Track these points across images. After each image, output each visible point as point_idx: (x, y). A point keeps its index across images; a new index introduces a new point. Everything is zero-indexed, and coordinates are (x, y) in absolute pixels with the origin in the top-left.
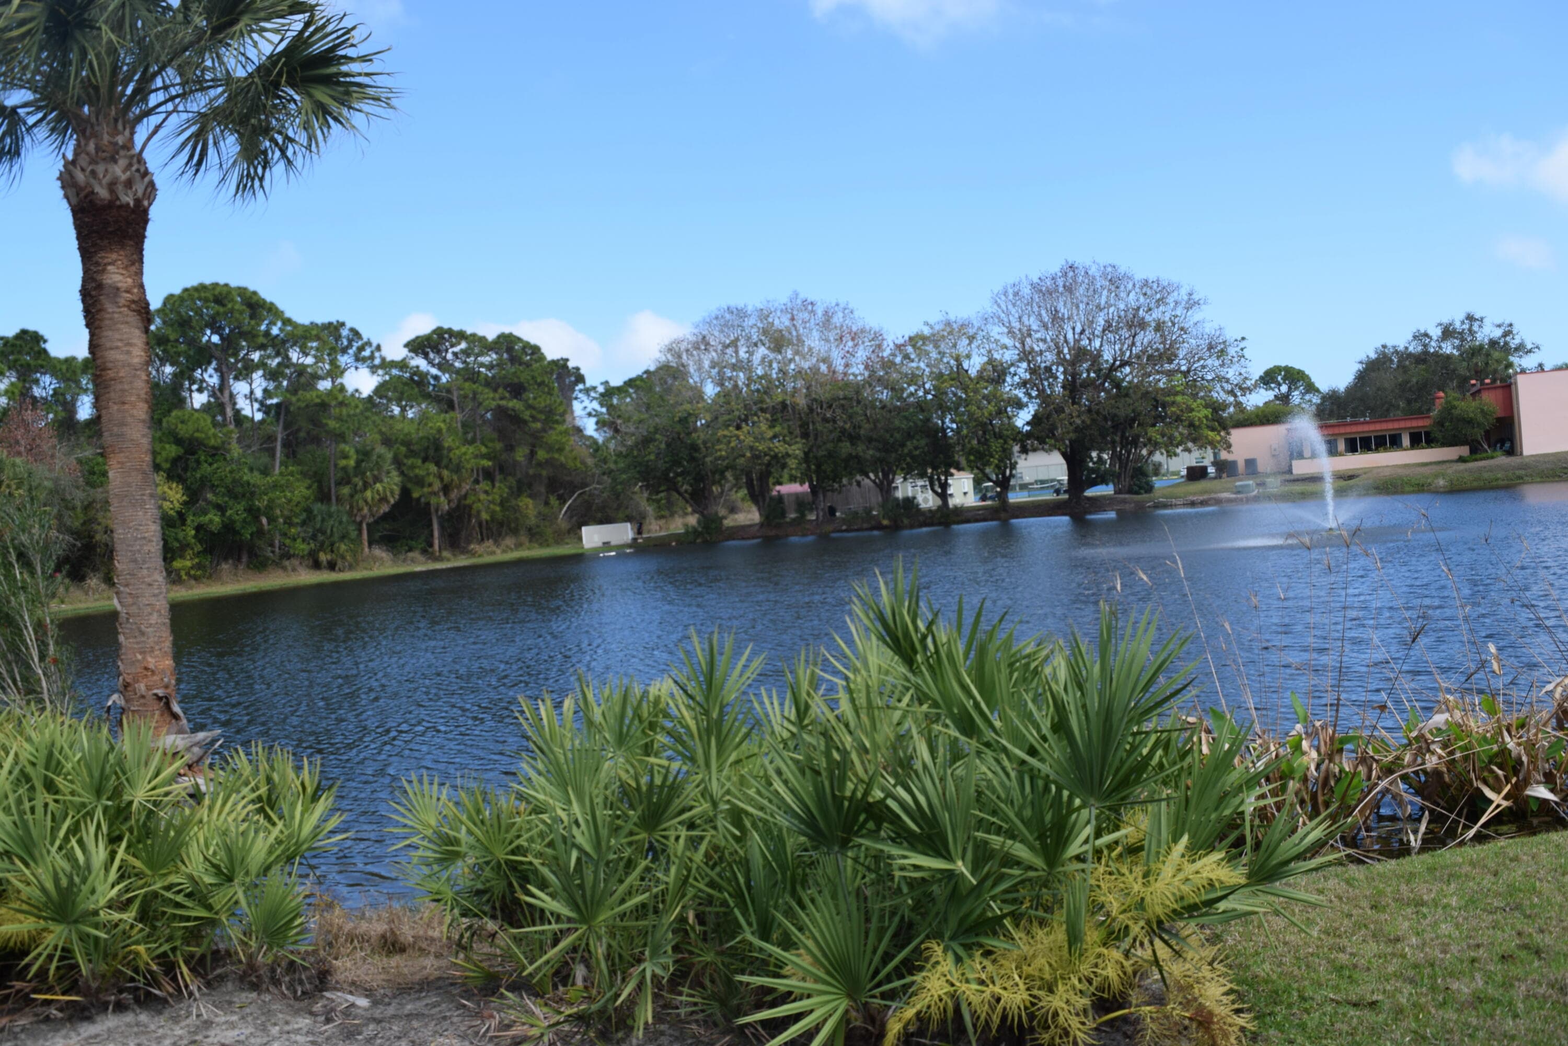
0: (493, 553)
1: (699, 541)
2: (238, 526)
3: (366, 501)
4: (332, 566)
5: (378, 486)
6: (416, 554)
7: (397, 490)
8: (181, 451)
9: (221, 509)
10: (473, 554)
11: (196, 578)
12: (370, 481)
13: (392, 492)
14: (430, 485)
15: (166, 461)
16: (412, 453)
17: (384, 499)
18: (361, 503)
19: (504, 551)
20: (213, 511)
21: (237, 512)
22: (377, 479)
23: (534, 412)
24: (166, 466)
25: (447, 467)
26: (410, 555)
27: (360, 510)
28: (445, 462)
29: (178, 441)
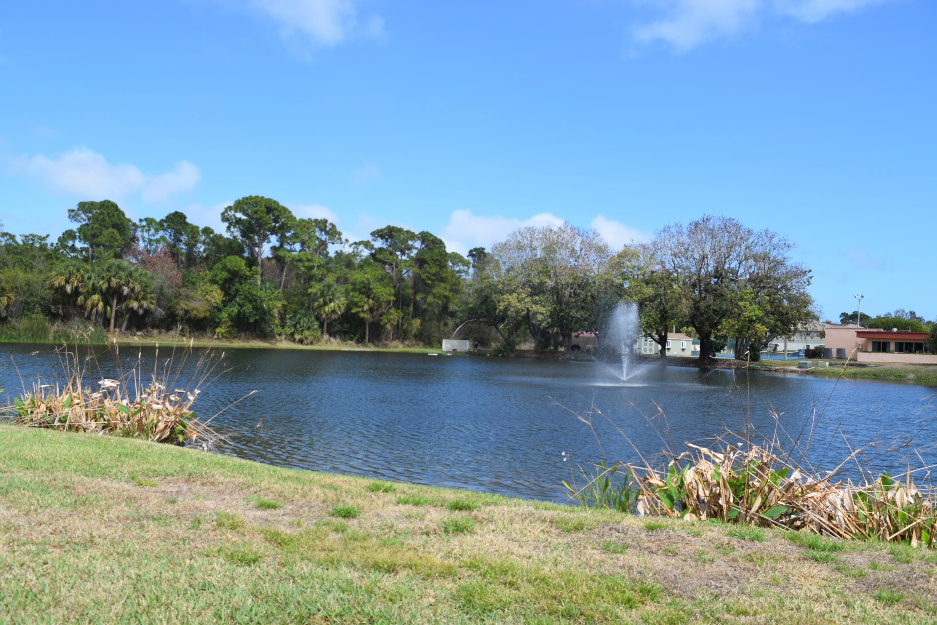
0: (397, 347)
1: (500, 355)
2: (247, 315)
3: (325, 312)
4: (301, 342)
5: (332, 304)
6: (353, 343)
7: (343, 308)
8: (229, 276)
9: (241, 306)
10: (386, 346)
11: (226, 338)
12: (328, 301)
13: (339, 307)
14: (363, 307)
15: (221, 279)
16: (354, 290)
17: (334, 311)
18: (322, 312)
19: (403, 347)
20: (237, 306)
21: (248, 309)
22: (331, 301)
23: (429, 275)
24: (221, 282)
25: (373, 299)
26: (350, 342)
27: (322, 315)
28: (372, 296)
29: (229, 271)
